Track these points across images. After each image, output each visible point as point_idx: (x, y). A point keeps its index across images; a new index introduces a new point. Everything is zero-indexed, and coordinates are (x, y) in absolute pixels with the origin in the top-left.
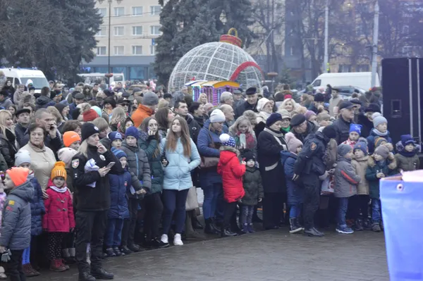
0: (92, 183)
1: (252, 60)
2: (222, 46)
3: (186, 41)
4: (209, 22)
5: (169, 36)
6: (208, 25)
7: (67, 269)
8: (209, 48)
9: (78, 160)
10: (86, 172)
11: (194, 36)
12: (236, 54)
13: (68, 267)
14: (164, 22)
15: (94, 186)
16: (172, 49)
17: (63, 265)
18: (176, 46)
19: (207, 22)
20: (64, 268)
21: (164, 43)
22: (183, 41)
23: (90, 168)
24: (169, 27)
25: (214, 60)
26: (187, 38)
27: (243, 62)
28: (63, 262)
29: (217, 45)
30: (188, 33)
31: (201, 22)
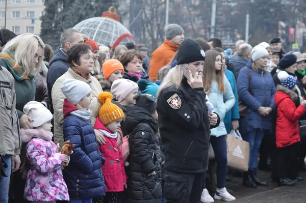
1: (129, 33)
2: (106, 20)
3: (65, 19)
4: (85, 4)
5: (51, 15)
6: (85, 6)
8: (94, 22)
11: (73, 15)
12: (116, 28)
14: (48, 3)
16: (53, 25)
18: (57, 23)
19: (83, 4)
21: (48, 20)
22: (63, 19)
24: (52, 8)
25: (98, 31)
26: (66, 17)
27: (122, 34)
29: (101, 20)
30: (68, 13)
31: (79, 4)
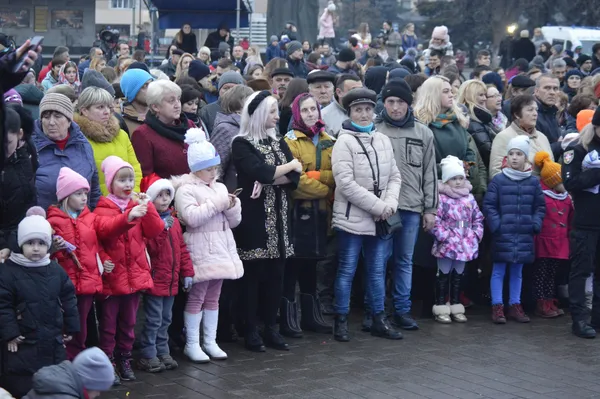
0: (593, 186)
7: (560, 316)
9: (572, 152)
10: (584, 170)
13: (562, 311)
15: (596, 191)
17: (555, 308)
20: (556, 314)
23: (589, 163)
28: (555, 303)
